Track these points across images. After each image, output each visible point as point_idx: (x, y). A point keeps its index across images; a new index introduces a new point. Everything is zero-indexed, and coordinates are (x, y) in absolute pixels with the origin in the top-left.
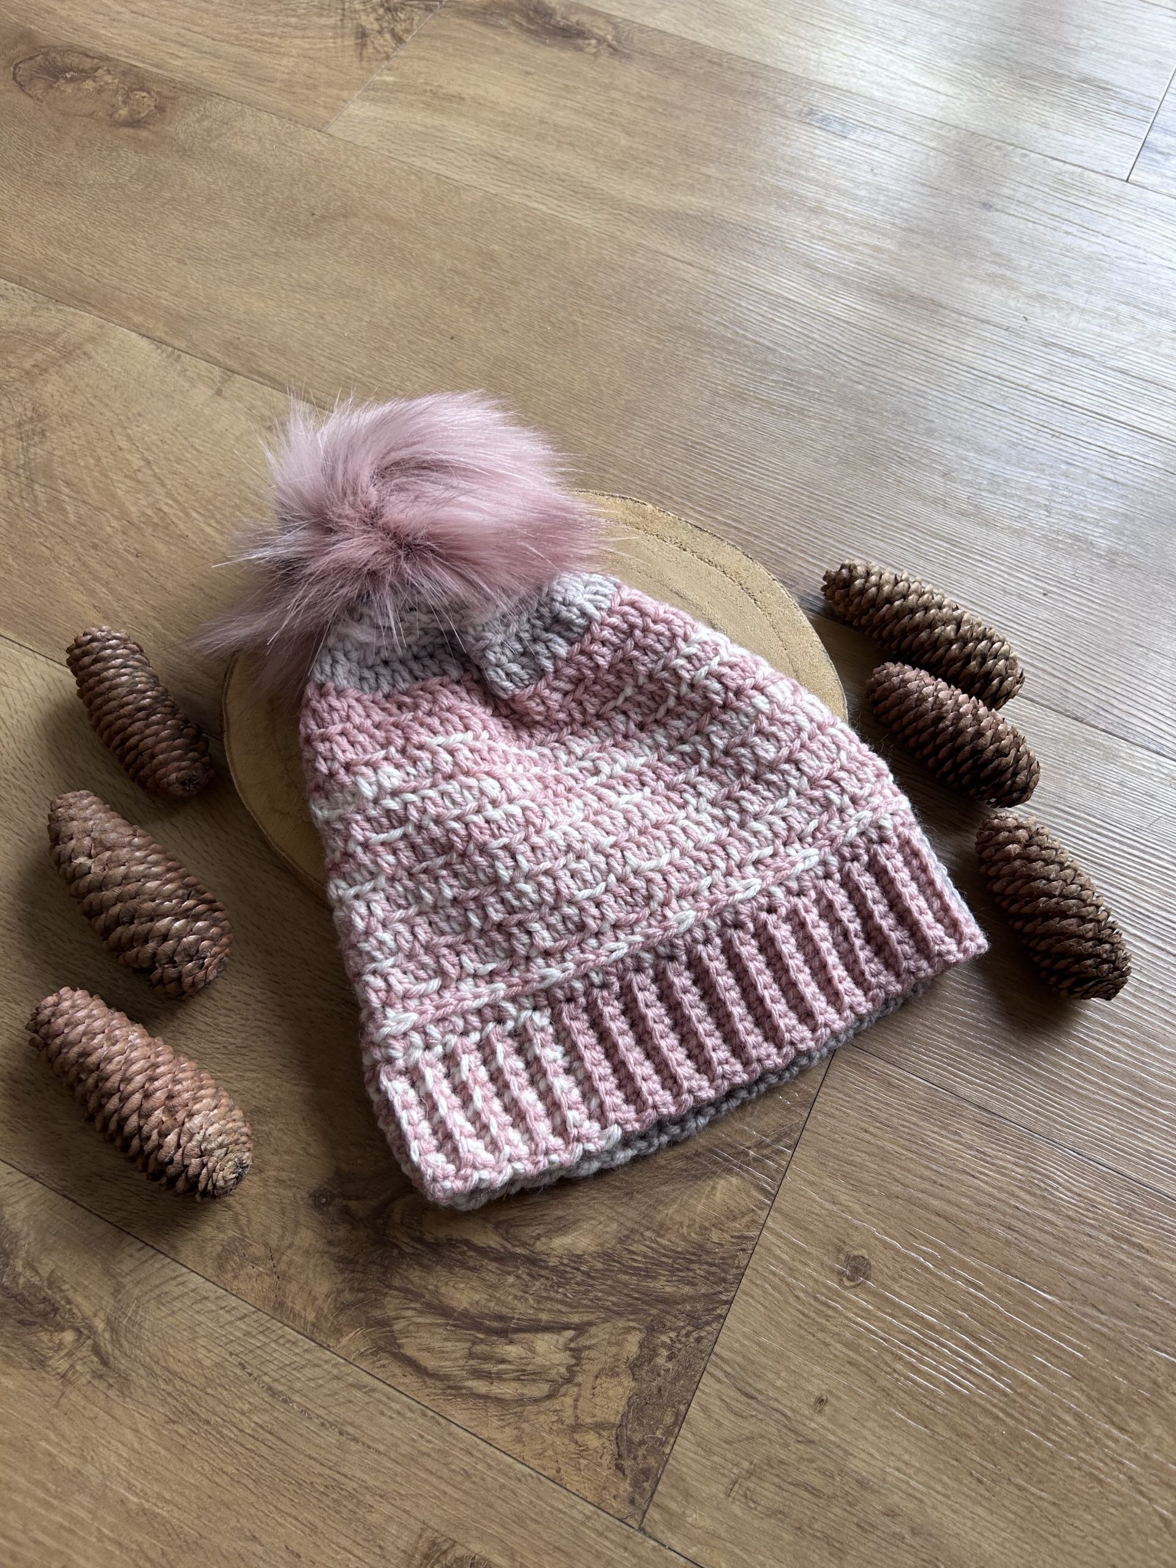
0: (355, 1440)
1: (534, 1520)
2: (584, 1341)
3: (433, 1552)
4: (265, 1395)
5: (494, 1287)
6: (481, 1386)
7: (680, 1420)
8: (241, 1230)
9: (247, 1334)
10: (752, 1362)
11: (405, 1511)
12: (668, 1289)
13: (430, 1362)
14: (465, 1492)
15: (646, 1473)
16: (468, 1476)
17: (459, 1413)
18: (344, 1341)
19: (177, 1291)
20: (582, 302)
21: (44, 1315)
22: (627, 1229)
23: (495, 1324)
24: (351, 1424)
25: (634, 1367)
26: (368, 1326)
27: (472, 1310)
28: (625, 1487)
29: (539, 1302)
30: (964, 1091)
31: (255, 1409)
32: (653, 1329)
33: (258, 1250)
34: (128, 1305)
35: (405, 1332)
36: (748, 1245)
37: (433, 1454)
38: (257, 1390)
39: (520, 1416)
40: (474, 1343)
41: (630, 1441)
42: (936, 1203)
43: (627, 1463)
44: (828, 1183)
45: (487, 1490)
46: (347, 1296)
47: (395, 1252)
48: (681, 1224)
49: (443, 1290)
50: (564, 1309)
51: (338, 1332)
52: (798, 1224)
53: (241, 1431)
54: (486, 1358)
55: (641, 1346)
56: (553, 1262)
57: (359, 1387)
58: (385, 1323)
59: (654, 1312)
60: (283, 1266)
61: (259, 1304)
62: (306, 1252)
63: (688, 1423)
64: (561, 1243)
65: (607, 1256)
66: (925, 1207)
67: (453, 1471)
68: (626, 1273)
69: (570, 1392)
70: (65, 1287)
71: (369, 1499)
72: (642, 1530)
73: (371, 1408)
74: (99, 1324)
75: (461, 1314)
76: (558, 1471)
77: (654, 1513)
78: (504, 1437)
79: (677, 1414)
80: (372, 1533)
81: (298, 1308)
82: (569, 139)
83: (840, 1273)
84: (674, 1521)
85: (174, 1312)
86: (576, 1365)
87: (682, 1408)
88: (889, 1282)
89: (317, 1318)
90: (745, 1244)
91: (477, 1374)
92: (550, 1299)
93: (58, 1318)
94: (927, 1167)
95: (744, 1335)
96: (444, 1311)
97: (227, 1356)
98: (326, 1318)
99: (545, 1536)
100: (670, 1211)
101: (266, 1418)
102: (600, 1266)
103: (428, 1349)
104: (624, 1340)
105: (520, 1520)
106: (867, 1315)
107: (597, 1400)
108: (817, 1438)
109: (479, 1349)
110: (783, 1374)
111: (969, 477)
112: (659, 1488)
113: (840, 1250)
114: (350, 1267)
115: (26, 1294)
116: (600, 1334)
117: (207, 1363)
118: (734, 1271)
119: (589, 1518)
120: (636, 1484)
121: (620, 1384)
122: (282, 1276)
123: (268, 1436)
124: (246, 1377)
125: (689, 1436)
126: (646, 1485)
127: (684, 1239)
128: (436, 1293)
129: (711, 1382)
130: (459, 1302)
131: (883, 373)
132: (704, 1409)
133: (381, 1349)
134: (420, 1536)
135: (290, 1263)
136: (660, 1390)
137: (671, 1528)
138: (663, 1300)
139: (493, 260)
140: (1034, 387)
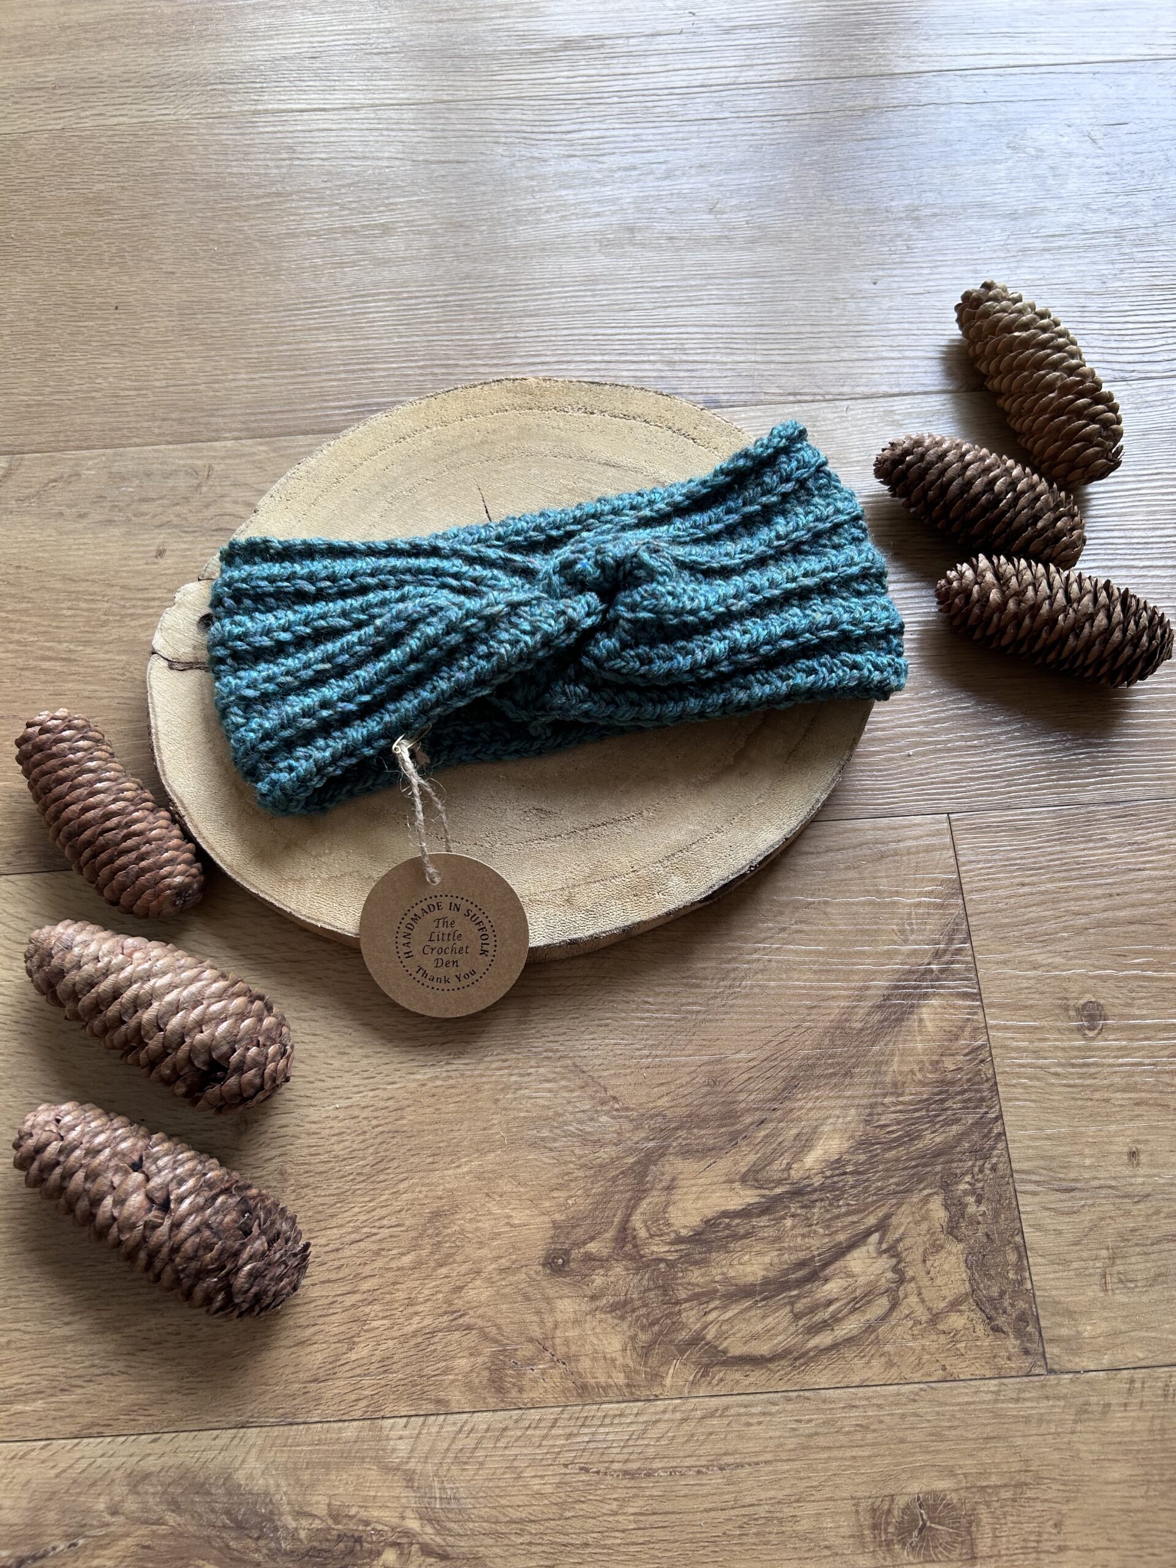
0: (740, 1465)
1: (950, 1427)
2: (892, 1236)
3: (878, 1518)
4: (625, 1482)
5: (778, 1239)
6: (824, 1339)
7: (1022, 1251)
8: (496, 1341)
9: (570, 1435)
10: (1052, 1158)
11: (828, 1499)
12: (938, 1140)
13: (763, 1348)
14: (873, 1444)
15: (1022, 1318)
16: (865, 1428)
17: (820, 1376)
18: (668, 1381)
19: (471, 1443)
20: (235, 204)
21: (351, 1552)
22: (865, 1107)
23: (801, 1274)
24: (725, 1454)
25: (952, 1230)
26: (682, 1353)
27: (771, 1275)
28: (1012, 1343)
29: (828, 1227)
30: (1085, 797)
31: (623, 1501)
32: (946, 1186)
33: (527, 1350)
34: (431, 1487)
35: (721, 1335)
36: (984, 1055)
37: (820, 1430)
38: (614, 1483)
39: (877, 1342)
40: (792, 1304)
41: (991, 1299)
42: (1122, 914)
43: (1001, 1321)
44: (1020, 952)
45: (890, 1429)
46: (644, 1337)
47: (662, 1265)
48: (912, 1072)
49: (732, 1273)
50: (855, 1218)
51: (656, 1377)
52: (1016, 1007)
53: (623, 1531)
54: (813, 1309)
55: (946, 1207)
56: (817, 1181)
57: (712, 1415)
58: (696, 1340)
59: (939, 1168)
60: (561, 1350)
61: (562, 1400)
62: (576, 1322)
63: (1032, 1249)
64: (812, 1159)
65: (864, 1144)
66: (1115, 923)
67: (849, 1433)
68: (890, 1149)
69: (909, 1290)
70: (353, 1511)
71: (788, 1511)
72: (1051, 1371)
73: (735, 1427)
74: (413, 1524)
75: (761, 1284)
76: (944, 1368)
77: (1052, 1350)
78: (875, 1369)
79: (1016, 1248)
80: (812, 1541)
81: (602, 1380)
82: (105, 34)
83: (1080, 1029)
84: (1074, 1345)
85: (481, 1463)
86: (899, 1263)
87: (1018, 1239)
88: (1126, 1011)
89: (627, 1377)
90: (980, 1055)
91: (814, 1330)
92: (837, 1217)
93: (366, 1546)
94: (1096, 886)
95: (1032, 1138)
96: (744, 1292)
97: (564, 1471)
98: (637, 1372)
99: (970, 1436)
100: (895, 1067)
101: (640, 1502)
102: (862, 1158)
103: (755, 1337)
104: (928, 1211)
105: (937, 1436)
106: (1124, 1051)
107: (939, 1281)
108: (1149, 1189)
109: (799, 1306)
110: (1087, 1151)
111: (734, 202)
112: (1043, 1323)
113: (1066, 1008)
114: (628, 1308)
115: (315, 1544)
116: (903, 1220)
117: (548, 1489)
118: (986, 1086)
119: (997, 1393)
120: (1020, 1334)
121: (950, 1253)
122: (567, 1359)
123: (655, 1517)
124: (596, 1478)
125: (1040, 1260)
126: (1030, 1329)
127: (923, 1084)
128: (726, 1280)
129: (1029, 1199)
130: (754, 1274)
131: (589, 134)
132: (1038, 1227)
133: (707, 1366)
134: (857, 1512)
135: (567, 1342)
136: (988, 1236)
137: (1076, 1352)
138: (938, 1154)
139: (109, 202)
140: (741, 80)
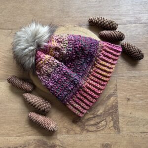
2: (106, 120)
5: (95, 120)
6: (99, 129)
10: (123, 113)
13: (93, 130)
17: (98, 133)
22: (105, 108)
23: (97, 123)
27: (94, 123)
28: (117, 130)
33: (70, 129)
39: (104, 130)
40: (96, 126)
41: (115, 126)
42: (133, 89)
44: (122, 92)
46: (82, 129)
47: (84, 122)
49: (90, 123)
50: (103, 118)
51: (83, 132)
52: (121, 98)
55: (112, 118)
56: (99, 115)
58: (87, 129)
61: (74, 134)
62: (75, 127)
63: (120, 122)
70: (54, 143)
72: (120, 133)
74: (60, 144)
81: (77, 132)
83: (127, 101)
86: (107, 123)
89: (80, 132)
90: (117, 103)
93: (56, 146)
100: (108, 104)
102: (104, 113)
106: (131, 103)
112: (120, 129)
113: (126, 98)
114: (80, 126)
118: (117, 106)
119: (115, 135)
121: (112, 122)
129: (120, 117)
133: (88, 132)
134: (101, 144)
137: (122, 131)
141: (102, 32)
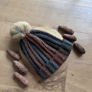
6: (53, 89)
13: (49, 89)
27: (51, 85)
39: (56, 90)
42: (76, 69)
51: (43, 89)
55: (61, 84)
56: (55, 81)
63: (65, 87)
81: (40, 89)
86: (58, 86)
100: (61, 75)
102: (58, 80)
112: (65, 91)
113: (71, 74)
118: (66, 78)
128: (48, 85)
129: (66, 84)
133: (46, 89)
138: (62, 81)
141: (64, 34)
